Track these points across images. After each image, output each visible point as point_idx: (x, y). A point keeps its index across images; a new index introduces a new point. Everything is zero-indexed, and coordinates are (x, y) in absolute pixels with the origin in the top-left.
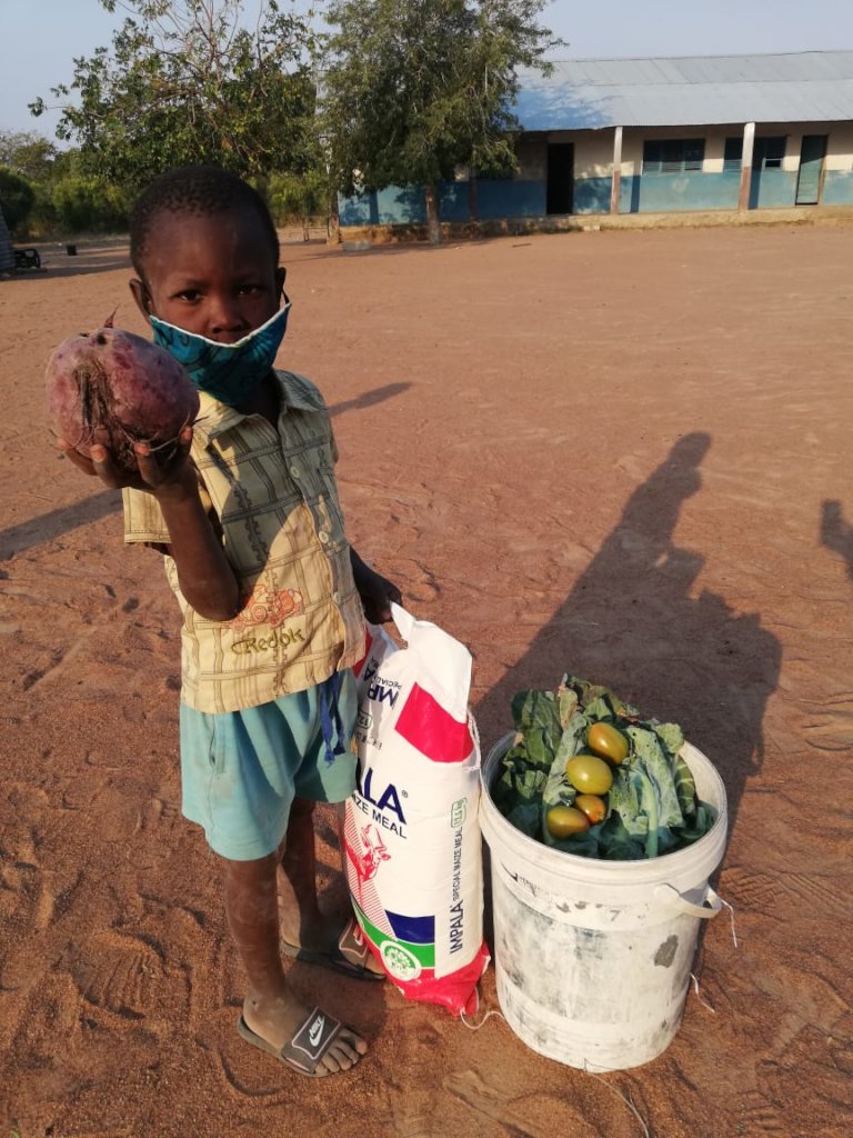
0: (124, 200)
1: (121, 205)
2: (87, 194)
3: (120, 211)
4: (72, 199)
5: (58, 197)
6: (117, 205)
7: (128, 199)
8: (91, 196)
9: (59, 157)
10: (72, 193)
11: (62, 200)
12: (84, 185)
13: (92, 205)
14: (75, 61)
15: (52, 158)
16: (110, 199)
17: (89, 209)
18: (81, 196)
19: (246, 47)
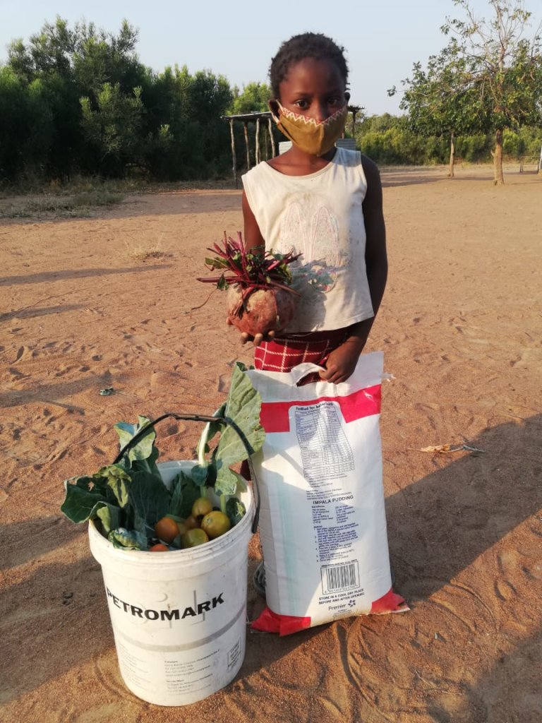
0: (401, 145)
1: (399, 148)
2: (380, 141)
3: (397, 152)
4: (372, 144)
5: (363, 144)
6: (396, 148)
7: (404, 144)
8: (382, 143)
9: (366, 120)
10: (373, 141)
11: (366, 145)
12: (380, 136)
13: (382, 148)
14: (414, 64)
15: (362, 121)
16: (393, 145)
17: (380, 150)
18: (377, 143)
19: (524, 50)
